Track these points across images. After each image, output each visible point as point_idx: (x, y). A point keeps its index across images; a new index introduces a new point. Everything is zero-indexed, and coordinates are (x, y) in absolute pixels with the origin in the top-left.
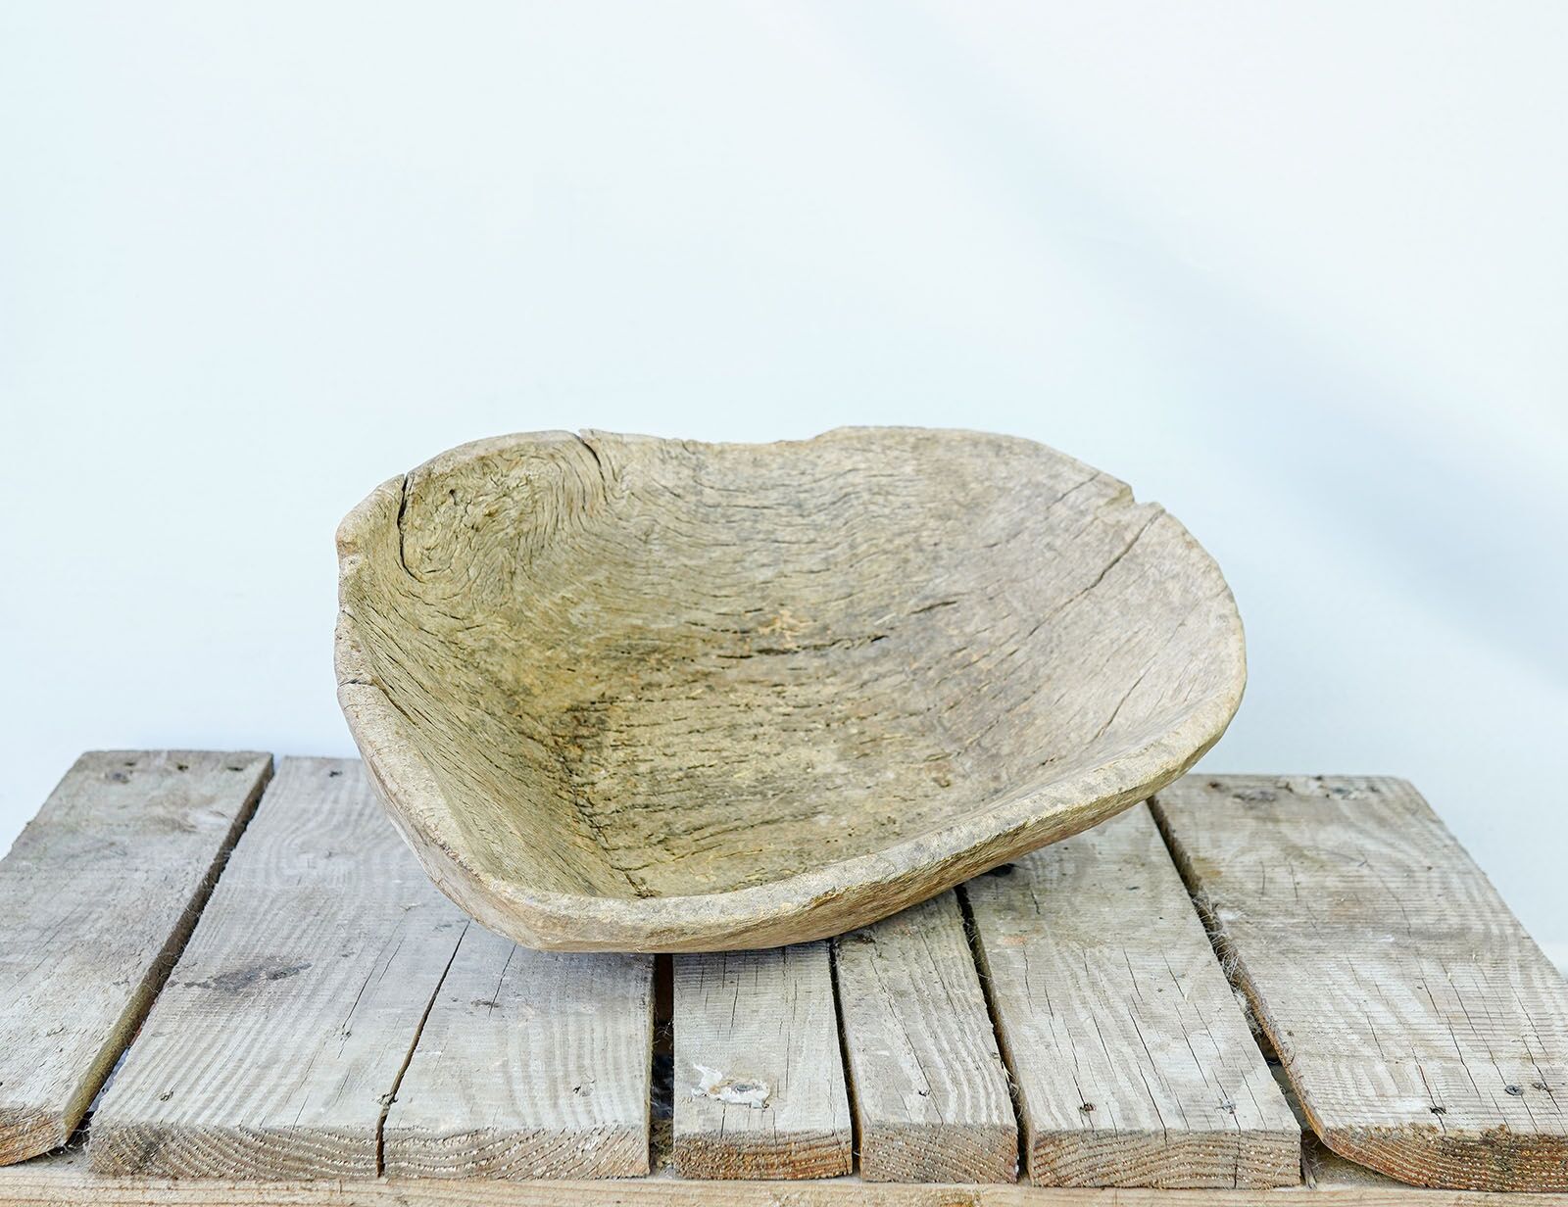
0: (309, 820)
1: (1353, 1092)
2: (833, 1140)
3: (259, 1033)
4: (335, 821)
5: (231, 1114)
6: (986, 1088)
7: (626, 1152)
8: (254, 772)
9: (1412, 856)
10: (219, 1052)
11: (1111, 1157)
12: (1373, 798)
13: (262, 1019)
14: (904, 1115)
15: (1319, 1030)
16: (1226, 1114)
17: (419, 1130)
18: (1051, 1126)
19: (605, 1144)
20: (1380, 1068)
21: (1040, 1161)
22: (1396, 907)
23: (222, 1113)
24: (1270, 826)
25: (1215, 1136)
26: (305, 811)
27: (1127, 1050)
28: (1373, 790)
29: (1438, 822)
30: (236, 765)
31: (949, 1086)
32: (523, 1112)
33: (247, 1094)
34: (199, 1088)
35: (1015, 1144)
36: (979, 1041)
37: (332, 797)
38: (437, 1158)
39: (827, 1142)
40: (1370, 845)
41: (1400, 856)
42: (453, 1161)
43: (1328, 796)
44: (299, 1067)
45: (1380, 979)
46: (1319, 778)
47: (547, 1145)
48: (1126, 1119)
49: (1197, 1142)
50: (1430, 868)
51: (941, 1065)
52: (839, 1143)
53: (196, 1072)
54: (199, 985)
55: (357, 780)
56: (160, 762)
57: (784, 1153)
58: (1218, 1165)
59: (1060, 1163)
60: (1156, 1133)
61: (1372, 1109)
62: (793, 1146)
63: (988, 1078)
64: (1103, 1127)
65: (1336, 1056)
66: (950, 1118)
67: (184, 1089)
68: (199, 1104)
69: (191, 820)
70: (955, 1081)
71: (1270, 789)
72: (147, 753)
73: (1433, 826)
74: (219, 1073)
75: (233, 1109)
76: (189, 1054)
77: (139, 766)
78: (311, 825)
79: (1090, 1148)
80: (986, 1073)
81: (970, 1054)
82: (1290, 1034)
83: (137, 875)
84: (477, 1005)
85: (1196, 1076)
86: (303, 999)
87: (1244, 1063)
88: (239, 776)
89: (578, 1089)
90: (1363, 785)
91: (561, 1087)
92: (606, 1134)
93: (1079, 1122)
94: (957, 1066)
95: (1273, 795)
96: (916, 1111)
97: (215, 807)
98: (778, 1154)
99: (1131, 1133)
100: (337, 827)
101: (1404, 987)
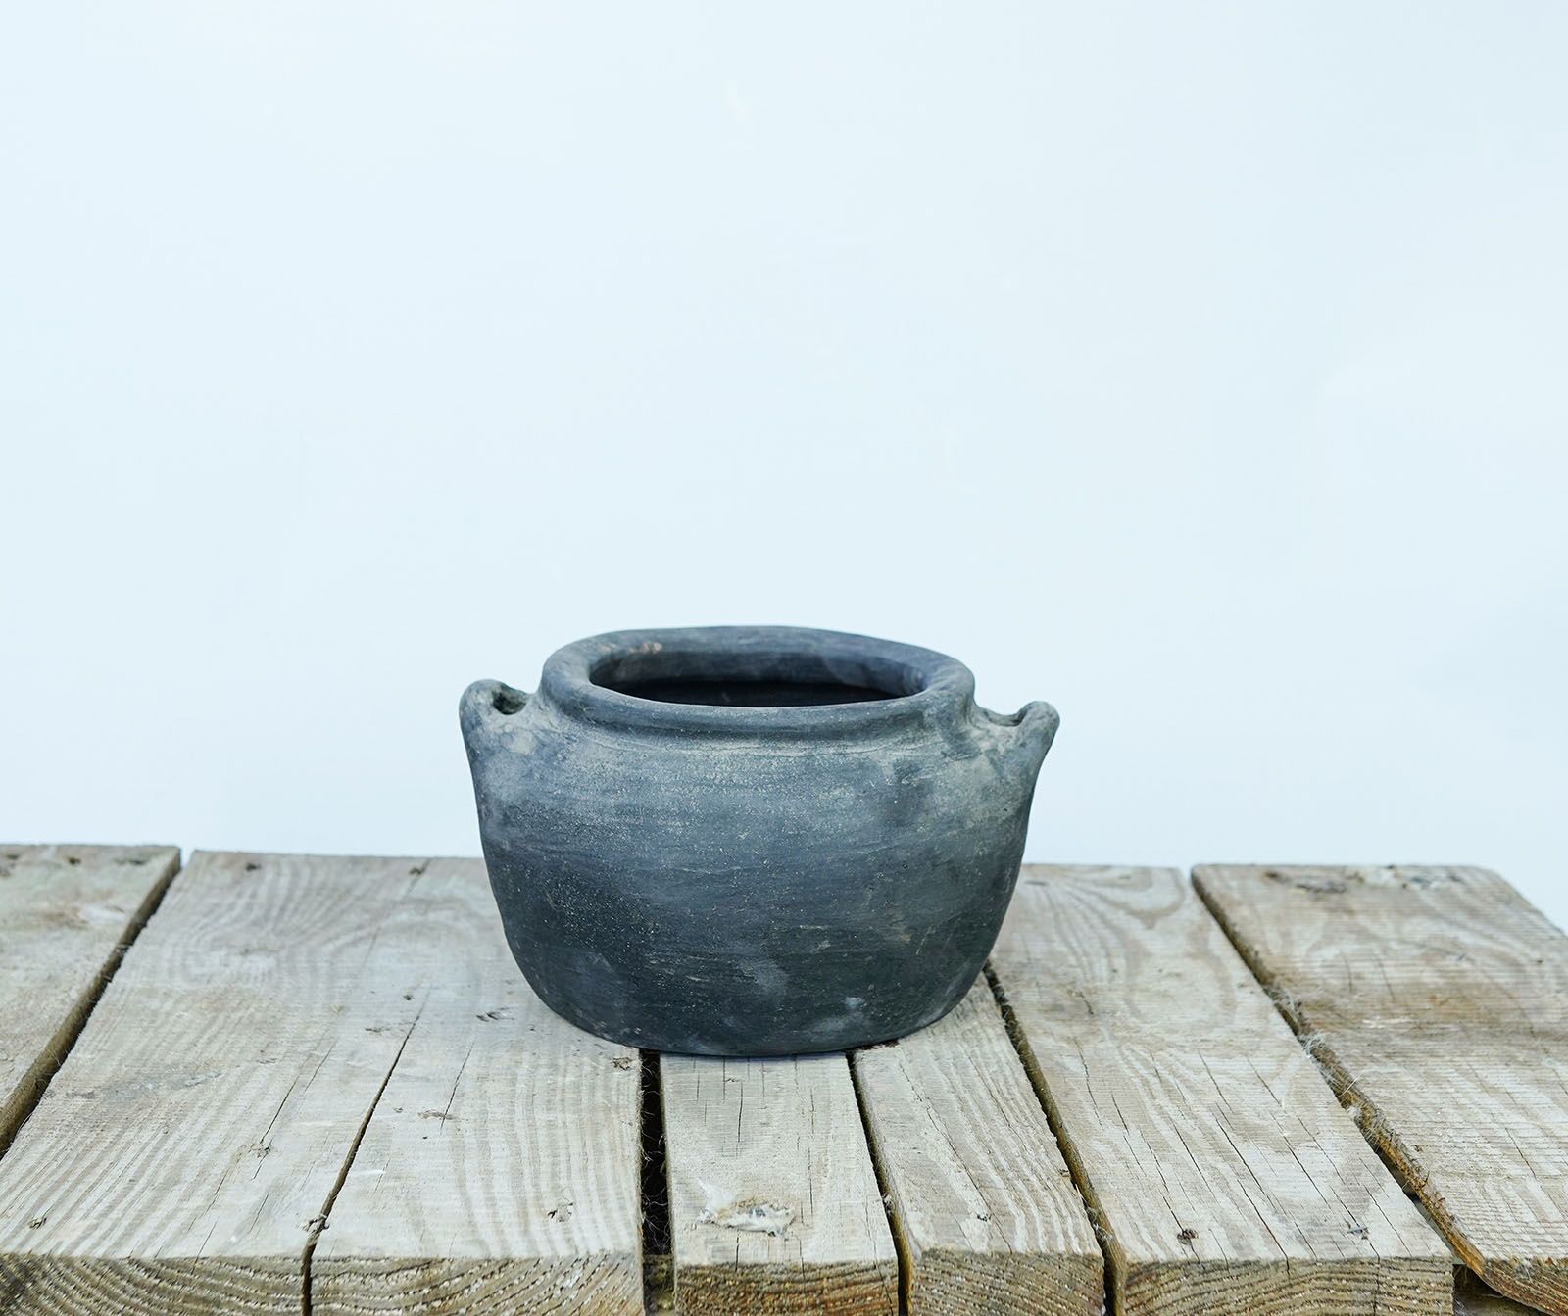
0: (220, 916)
1: (1507, 1217)
2: (874, 1274)
3: (156, 1150)
4: (252, 917)
5: (118, 1245)
6: (1058, 1210)
7: (615, 1289)
8: (157, 867)
9: (1518, 949)
10: (105, 1172)
11: (1221, 1295)
12: (1457, 888)
13: (161, 1134)
14: (964, 1244)
15: (1451, 1144)
16: (1357, 1239)
17: (356, 1262)
18: (1146, 1257)
19: (589, 1279)
20: (1533, 1186)
21: (1133, 1301)
22: (1510, 1004)
23: (107, 1244)
24: (1346, 918)
25: (1348, 1266)
26: (217, 905)
27: (1223, 1167)
28: (1454, 879)
29: (1536, 912)
30: (138, 858)
31: (1013, 1209)
32: (487, 1240)
33: (139, 1220)
34: (80, 1214)
35: (1101, 1278)
36: (1043, 1157)
37: (249, 892)
38: (378, 1299)
39: (866, 1276)
40: (1466, 938)
41: (1502, 949)
42: (398, 1302)
43: (1405, 886)
44: (205, 1188)
45: (1509, 1086)
46: (1391, 867)
47: (517, 1281)
48: (1237, 1247)
49: (1326, 1275)
50: (1540, 962)
51: (1000, 1184)
52: (882, 1278)
53: (76, 1195)
54: (83, 1095)
55: (279, 874)
56: (47, 855)
57: (814, 1291)
58: (1353, 1303)
59: (1158, 1303)
60: (1276, 1263)
61: (1536, 1237)
62: (825, 1283)
63: (1059, 1199)
64: (1210, 1258)
65: (1479, 1175)
66: (1020, 1245)
67: (59, 1215)
68: (79, 1233)
69: (82, 916)
70: (1019, 1201)
71: (1336, 878)
72: (33, 847)
73: (1532, 917)
74: (105, 1195)
75: (121, 1238)
76: (68, 1173)
77: (23, 859)
78: (224, 921)
79: (1195, 1284)
80: (1056, 1194)
81: (1034, 1171)
82: (1418, 1149)
83: (14, 974)
84: (426, 1117)
85: (1313, 1196)
86: (211, 1112)
87: (1367, 1179)
88: (141, 870)
89: (553, 1213)
90: (1443, 875)
91: (532, 1210)
92: (590, 1267)
93: (1179, 1252)
94: (1020, 1185)
95: (1343, 885)
96: (976, 1238)
97: (111, 902)
98: (807, 1292)
99: (1247, 1264)
100: (254, 923)
101: (1541, 1095)
